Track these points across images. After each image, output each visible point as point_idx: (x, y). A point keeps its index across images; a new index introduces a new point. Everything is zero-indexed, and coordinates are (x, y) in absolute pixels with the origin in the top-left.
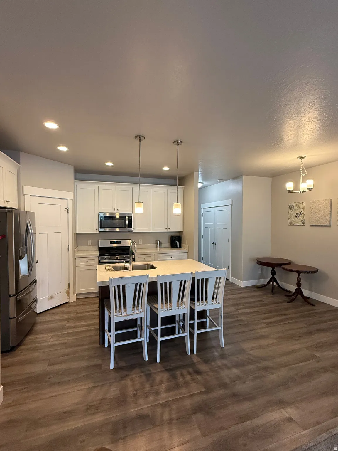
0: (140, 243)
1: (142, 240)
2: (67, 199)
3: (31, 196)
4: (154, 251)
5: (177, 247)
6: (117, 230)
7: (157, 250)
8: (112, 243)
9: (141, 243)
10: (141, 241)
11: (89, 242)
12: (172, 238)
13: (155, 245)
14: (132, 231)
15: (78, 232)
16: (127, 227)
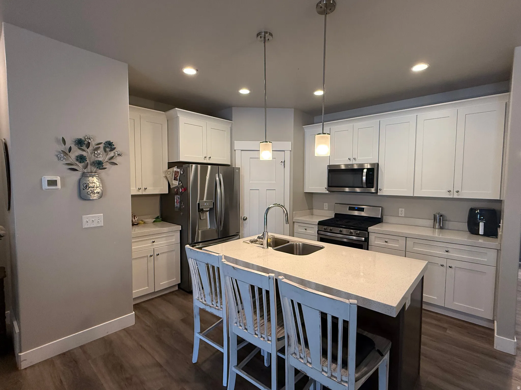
0: (400, 215)
1: (405, 209)
2: (284, 151)
3: (242, 150)
4: (428, 233)
5: (478, 234)
6: (347, 190)
7: (434, 232)
8: (351, 209)
9: (403, 215)
10: (402, 212)
11: (326, 205)
12: (472, 211)
13: (431, 222)
14: (377, 193)
15: (307, 191)
16: (365, 186)
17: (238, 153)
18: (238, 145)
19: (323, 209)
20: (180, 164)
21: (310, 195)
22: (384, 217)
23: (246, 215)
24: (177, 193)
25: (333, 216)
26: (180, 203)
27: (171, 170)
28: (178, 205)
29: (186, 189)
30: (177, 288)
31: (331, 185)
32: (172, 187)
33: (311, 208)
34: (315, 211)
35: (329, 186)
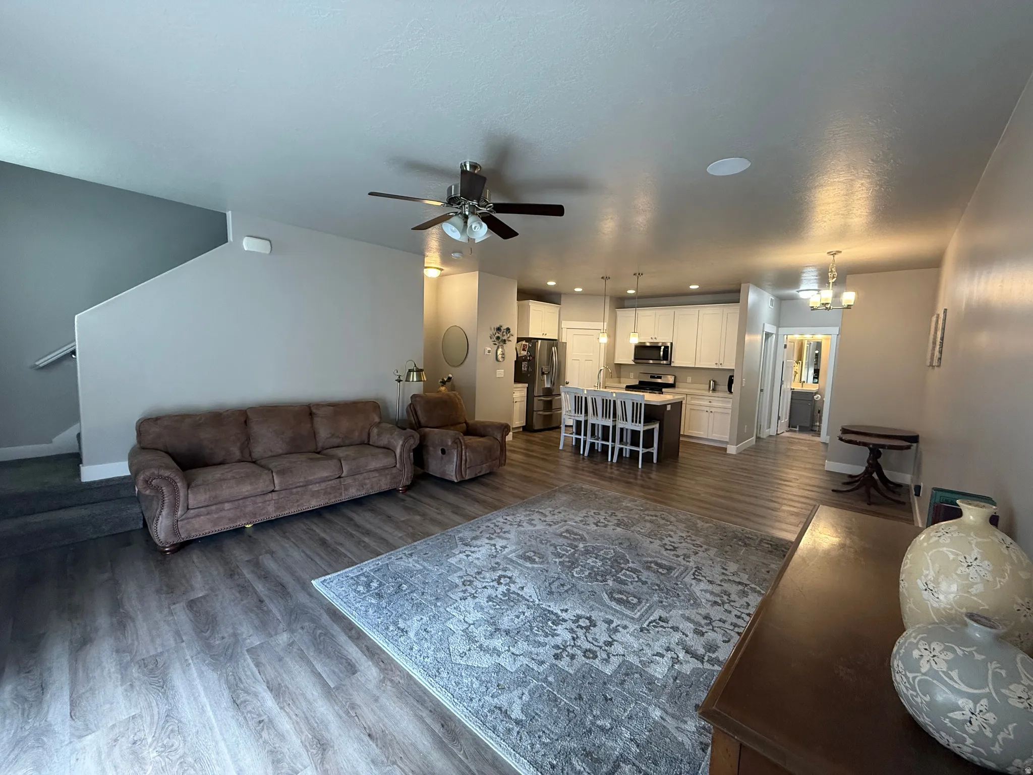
1: (691, 378)
2: (600, 330)
3: (570, 328)
6: (651, 362)
8: (652, 377)
9: (689, 382)
10: (689, 379)
11: (632, 375)
13: (707, 386)
14: (670, 364)
15: (616, 362)
16: (662, 359)
17: (564, 330)
18: (565, 324)
19: (629, 378)
20: (528, 340)
21: (619, 366)
22: (677, 383)
23: (567, 380)
24: (524, 360)
25: (638, 383)
26: (528, 368)
27: (520, 343)
28: (526, 369)
29: (534, 358)
30: (521, 430)
31: (637, 357)
32: (519, 355)
33: (619, 377)
34: (622, 380)
35: (635, 359)
